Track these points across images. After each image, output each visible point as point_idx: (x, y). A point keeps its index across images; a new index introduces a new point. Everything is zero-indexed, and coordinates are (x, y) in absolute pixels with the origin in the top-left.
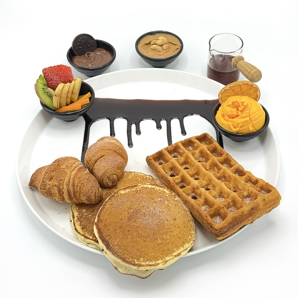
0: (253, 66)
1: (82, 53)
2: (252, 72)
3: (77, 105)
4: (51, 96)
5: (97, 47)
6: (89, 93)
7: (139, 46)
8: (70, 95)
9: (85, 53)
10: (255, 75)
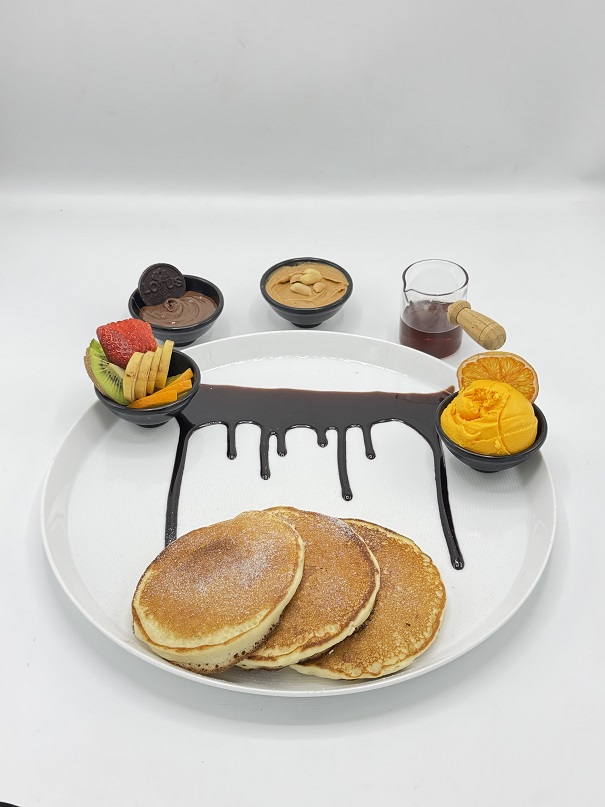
0: (489, 320)
1: (157, 301)
2: (487, 330)
3: (169, 392)
4: (116, 379)
5: (187, 290)
6: (189, 370)
7: (268, 287)
8: (154, 374)
9: (163, 301)
10: (493, 337)
